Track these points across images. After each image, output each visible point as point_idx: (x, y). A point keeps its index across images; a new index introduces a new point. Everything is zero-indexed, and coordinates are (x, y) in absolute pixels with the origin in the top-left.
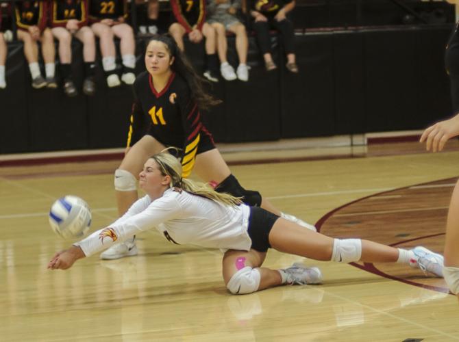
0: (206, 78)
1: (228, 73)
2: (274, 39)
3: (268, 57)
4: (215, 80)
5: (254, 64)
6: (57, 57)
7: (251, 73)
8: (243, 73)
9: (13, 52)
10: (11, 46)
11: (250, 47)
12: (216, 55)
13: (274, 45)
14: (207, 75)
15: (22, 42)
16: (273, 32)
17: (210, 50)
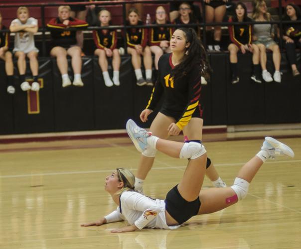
0: (253, 81)
1: (267, 77)
2: (298, 55)
3: (294, 67)
4: (259, 82)
5: (285, 71)
6: (153, 65)
7: (282, 77)
8: (278, 77)
9: (124, 62)
10: (124, 58)
11: (282, 60)
12: (259, 65)
13: (298, 59)
14: (253, 78)
15: (131, 55)
16: (297, 50)
17: (255, 62)
